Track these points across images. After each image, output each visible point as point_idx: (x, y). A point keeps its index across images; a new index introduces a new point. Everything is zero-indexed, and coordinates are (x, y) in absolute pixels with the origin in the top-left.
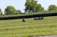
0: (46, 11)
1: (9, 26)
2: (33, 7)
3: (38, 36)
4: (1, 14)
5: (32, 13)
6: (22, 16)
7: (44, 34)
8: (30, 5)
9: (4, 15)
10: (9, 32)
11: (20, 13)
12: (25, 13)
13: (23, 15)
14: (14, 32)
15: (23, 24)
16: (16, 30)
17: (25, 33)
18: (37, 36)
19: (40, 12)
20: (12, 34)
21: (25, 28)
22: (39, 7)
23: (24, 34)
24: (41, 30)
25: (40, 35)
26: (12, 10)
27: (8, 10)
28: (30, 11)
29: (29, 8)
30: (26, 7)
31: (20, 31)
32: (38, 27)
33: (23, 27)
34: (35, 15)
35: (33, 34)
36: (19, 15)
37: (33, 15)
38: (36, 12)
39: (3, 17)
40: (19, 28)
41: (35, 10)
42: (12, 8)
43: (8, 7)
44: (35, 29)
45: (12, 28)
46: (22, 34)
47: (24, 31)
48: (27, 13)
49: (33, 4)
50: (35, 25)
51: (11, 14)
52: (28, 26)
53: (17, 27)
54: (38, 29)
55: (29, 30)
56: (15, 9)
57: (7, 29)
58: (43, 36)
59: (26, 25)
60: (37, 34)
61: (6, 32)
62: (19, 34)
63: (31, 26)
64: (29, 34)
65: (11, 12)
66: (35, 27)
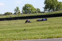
1: (28, 26)
2: (53, 5)
3: (59, 37)
4: (19, 13)
5: (52, 12)
6: (41, 15)
8: (50, 3)
9: (21, 14)
11: (39, 12)
14: (33, 33)
15: (42, 24)
16: (35, 30)
17: (45, 34)
18: (58, 37)
20: (30, 34)
21: (44, 29)
22: (60, 6)
23: (44, 35)
25: (61, 36)
27: (26, 8)
28: (50, 10)
29: (49, 6)
30: (45, 5)
31: (39, 32)
32: (59, 28)
33: (42, 27)
34: (55, 14)
35: (54, 35)
36: (38, 14)
37: (53, 14)
38: (56, 11)
39: (20, 16)
40: (38, 29)
41: (55, 8)
42: (30, 6)
43: (25, 5)
44: (56, 30)
45: (31, 28)
46: (42, 35)
47: (44, 31)
48: (47, 12)
49: (53, 2)
50: (56, 26)
51: (29, 13)
52: (47, 27)
53: (36, 27)
55: (49, 31)
60: (58, 35)
61: (24, 33)
62: (38, 34)
63: (51, 27)
64: (49, 35)
65: (30, 11)
66: (55, 28)
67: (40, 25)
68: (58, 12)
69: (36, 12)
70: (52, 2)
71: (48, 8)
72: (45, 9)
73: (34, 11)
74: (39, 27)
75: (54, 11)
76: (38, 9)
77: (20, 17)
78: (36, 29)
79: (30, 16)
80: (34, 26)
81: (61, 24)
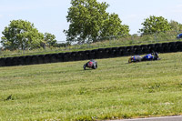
0: (135, 36)
1: (18, 86)
2: (94, 24)
3: (110, 118)
5: (89, 44)
6: (58, 52)
7: (130, 112)
8: (85, 18)
10: (18, 105)
11: (53, 44)
12: (68, 44)
13: (63, 50)
14: (33, 106)
15: (62, 79)
16: (40, 98)
17: (69, 110)
18: (106, 118)
19: (114, 40)
20: (26, 111)
22: (112, 25)
23: (65, 112)
24: (118, 98)
25: (116, 114)
26: (27, 33)
28: (84, 37)
29: (79, 28)
30: (70, 23)
31: (51, 102)
32: (110, 90)
33: (60, 88)
34: (99, 50)
36: (48, 51)
37: (93, 51)
38: (101, 40)
40: (50, 94)
41: (99, 33)
42: (26, 26)
43: (12, 24)
44: (101, 97)
45: (27, 91)
46: (60, 113)
47: (66, 101)
48: (75, 45)
49: (92, 15)
50: (100, 84)
51: (22, 46)
52: (77, 87)
53: (43, 89)
54: (109, 94)
55: (82, 100)
56: (35, 31)
57: (9, 98)
58: (125, 117)
59: (73, 81)
60: (105, 111)
61: (9, 106)
62: (49, 111)
63: (87, 87)
64: (80, 111)
65: (24, 41)
66: (99, 89)
68: (107, 44)
69: (42, 45)
70: (89, 16)
71: (79, 33)
72: (69, 35)
73: (36, 41)
74: (52, 88)
75: (95, 41)
76: (48, 36)
78: (42, 94)
80: (36, 86)
81: (115, 79)
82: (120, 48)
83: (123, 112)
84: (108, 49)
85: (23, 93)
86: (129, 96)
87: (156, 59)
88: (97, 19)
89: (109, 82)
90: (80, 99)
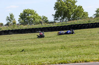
0: (91, 18)
1: (28, 44)
2: (69, 11)
3: (78, 62)
4: (14, 23)
5: (66, 22)
6: (49, 26)
7: (88, 59)
8: (64, 8)
9: (18, 25)
10: (27, 54)
11: (46, 22)
12: (55, 22)
13: (52, 25)
14: (36, 55)
15: (51, 41)
16: (40, 51)
17: (55, 58)
18: (75, 62)
19: (80, 20)
20: (32, 58)
22: (79, 12)
23: (53, 58)
24: (82, 51)
25: (81, 60)
26: (33, 16)
27: (26, 16)
28: (63, 18)
29: (61, 13)
30: (56, 11)
31: (45, 53)
32: (77, 47)
33: (50, 46)
34: (72, 25)
35: (69, 58)
36: (44, 25)
37: (68, 26)
38: (73, 20)
39: (16, 28)
40: (45, 49)
41: (72, 16)
42: (32, 12)
43: (24, 11)
44: (72, 50)
45: (33, 47)
46: (50, 59)
49: (68, 6)
51: (30, 23)
52: (59, 45)
53: (41, 46)
54: (77, 49)
56: (37, 15)
57: (23, 50)
58: (86, 62)
60: (75, 58)
62: (44, 58)
63: (65, 45)
64: (61, 58)
65: (31, 20)
67: (47, 43)
68: (76, 22)
69: (41, 23)
70: (66, 7)
71: (61, 16)
72: (55, 17)
73: (38, 20)
74: (45, 46)
75: (69, 20)
76: (44, 18)
77: (16, 30)
78: (41, 49)
79: (32, 29)
80: (37, 44)
81: (80, 41)
82: (83, 24)
83: (85, 59)
84: (77, 25)
85: (30, 48)
86: (88, 50)
87: (72, 33)
88: (70, 9)
89: (77, 42)
90: (61, 51)
